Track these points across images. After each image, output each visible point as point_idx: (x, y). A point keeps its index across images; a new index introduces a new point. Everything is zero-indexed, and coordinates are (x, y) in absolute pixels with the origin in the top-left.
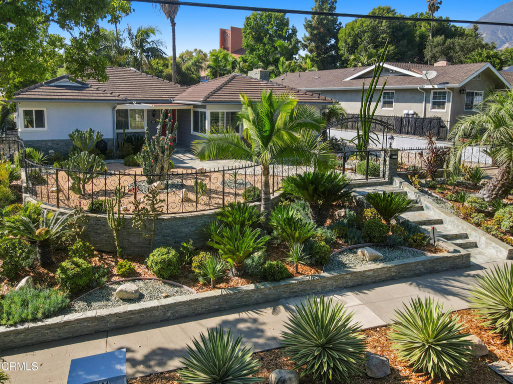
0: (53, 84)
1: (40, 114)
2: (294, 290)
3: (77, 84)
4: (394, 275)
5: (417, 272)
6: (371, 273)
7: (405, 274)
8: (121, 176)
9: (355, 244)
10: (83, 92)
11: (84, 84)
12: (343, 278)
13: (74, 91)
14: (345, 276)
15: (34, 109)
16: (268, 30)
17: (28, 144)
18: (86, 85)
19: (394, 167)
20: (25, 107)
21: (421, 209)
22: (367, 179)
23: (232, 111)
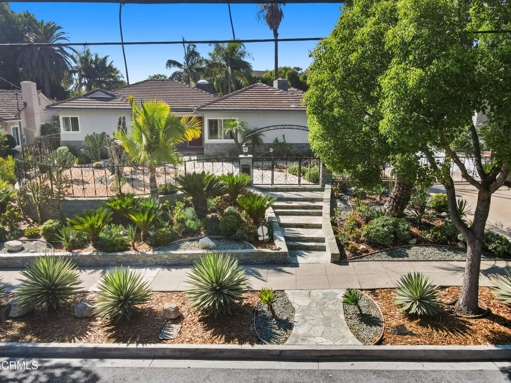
0: (89, 96)
1: (75, 120)
2: (120, 260)
3: (108, 96)
6: (186, 256)
8: (83, 169)
9: (210, 235)
10: (110, 102)
11: (113, 96)
12: (161, 257)
13: (101, 102)
14: (163, 256)
15: (70, 117)
17: (67, 144)
18: (115, 96)
19: (329, 174)
20: (63, 115)
21: (320, 214)
22: (300, 185)
23: (229, 118)
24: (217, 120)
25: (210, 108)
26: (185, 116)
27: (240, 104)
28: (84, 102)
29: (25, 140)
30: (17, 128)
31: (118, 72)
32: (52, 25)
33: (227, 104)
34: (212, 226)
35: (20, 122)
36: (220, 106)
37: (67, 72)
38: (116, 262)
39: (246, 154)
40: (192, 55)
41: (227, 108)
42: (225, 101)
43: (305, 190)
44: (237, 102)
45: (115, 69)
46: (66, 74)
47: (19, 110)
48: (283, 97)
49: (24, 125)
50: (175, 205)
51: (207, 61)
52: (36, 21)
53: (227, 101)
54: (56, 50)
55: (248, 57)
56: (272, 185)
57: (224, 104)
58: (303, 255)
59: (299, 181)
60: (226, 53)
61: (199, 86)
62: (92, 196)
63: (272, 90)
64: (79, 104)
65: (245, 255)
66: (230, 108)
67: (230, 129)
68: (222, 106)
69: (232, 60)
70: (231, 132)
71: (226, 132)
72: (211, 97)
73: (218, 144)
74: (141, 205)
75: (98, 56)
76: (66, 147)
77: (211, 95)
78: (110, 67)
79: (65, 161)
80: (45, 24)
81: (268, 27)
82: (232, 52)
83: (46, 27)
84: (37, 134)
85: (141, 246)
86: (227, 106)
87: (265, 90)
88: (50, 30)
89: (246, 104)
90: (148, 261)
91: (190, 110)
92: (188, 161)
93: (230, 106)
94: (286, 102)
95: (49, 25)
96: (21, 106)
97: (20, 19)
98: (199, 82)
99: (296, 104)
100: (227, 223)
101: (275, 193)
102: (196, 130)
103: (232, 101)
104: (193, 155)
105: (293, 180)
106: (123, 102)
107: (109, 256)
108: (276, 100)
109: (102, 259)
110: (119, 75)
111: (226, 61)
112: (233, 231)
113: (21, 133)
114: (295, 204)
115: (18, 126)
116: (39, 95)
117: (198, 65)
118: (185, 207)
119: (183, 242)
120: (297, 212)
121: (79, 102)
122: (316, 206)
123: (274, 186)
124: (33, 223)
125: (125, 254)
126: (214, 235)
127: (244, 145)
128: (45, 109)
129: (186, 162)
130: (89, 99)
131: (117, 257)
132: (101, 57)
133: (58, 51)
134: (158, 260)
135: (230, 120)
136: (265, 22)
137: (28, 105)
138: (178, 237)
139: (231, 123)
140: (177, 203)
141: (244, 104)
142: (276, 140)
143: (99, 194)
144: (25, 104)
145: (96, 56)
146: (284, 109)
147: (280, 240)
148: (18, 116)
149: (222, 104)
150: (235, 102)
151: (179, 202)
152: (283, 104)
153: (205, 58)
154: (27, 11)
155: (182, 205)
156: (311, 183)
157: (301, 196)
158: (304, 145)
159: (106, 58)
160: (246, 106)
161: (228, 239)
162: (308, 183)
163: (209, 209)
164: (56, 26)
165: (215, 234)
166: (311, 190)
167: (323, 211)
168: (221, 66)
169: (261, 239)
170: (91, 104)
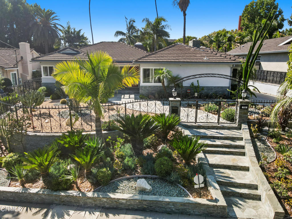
0: (62, 52)
2: (63, 200)
3: (74, 52)
4: (145, 208)
5: (168, 210)
6: (124, 201)
7: (157, 209)
9: (146, 174)
10: (75, 56)
11: (78, 52)
13: (69, 56)
15: (48, 66)
16: (260, 13)
17: (46, 85)
18: (79, 52)
19: (245, 116)
20: (44, 65)
21: (244, 154)
22: (219, 123)
23: (159, 68)
24: (149, 69)
25: (145, 60)
26: (126, 66)
27: (166, 57)
28: (58, 56)
29: (21, 81)
30: (15, 74)
31: (87, 39)
32: (50, 12)
33: (157, 57)
34: (148, 165)
35: (18, 70)
36: (152, 58)
37: (57, 39)
38: (60, 201)
39: (175, 97)
40: (131, 27)
41: (157, 60)
42: (155, 55)
43: (223, 128)
44: (164, 56)
45: (86, 38)
46: (57, 40)
47: (17, 62)
48: (197, 53)
49: (20, 72)
50: (116, 141)
51: (141, 31)
52: (41, 9)
53: (157, 56)
54: (52, 27)
55: (168, 28)
56: (195, 123)
57: (155, 57)
58: (239, 205)
59: (219, 120)
60: (153, 26)
61: (137, 46)
62: (48, 132)
63: (188, 47)
64: (54, 57)
65: (181, 205)
66: (159, 60)
67: (159, 76)
68: (153, 59)
69: (157, 30)
70: (159, 78)
71: (156, 78)
72: (145, 53)
73: (150, 87)
74: (86, 145)
75: (75, 30)
76: (45, 87)
77: (145, 51)
78: (83, 36)
79: (37, 99)
80: (46, 11)
81: (180, 10)
82: (157, 25)
83: (47, 12)
84: (29, 77)
85: (84, 184)
86: (157, 59)
87: (184, 47)
88: (49, 15)
89: (171, 57)
90: (88, 203)
91: (130, 62)
92: (128, 103)
93: (159, 59)
94: (200, 56)
95: (48, 11)
96: (19, 59)
97: (31, 8)
98: (136, 44)
99: (207, 57)
100: (162, 166)
101: (198, 130)
102: (135, 78)
103: (160, 56)
104: (132, 94)
105: (213, 119)
106: (84, 56)
107: (54, 195)
108: (192, 54)
109: (47, 197)
110: (88, 41)
111: (153, 31)
112: (168, 173)
113: (18, 77)
114: (218, 142)
115: (16, 72)
116: (32, 52)
117: (135, 34)
118: (125, 142)
119: (121, 181)
120: (221, 151)
121: (54, 56)
122: (238, 146)
123: (197, 124)
124: (5, 151)
125: (67, 194)
126: (149, 174)
127: (173, 90)
128: (31, 60)
129: (126, 104)
130: (61, 54)
131: (60, 197)
132: (77, 30)
133: (53, 27)
134: (98, 202)
135: (159, 69)
136: (178, 7)
137: (23, 58)
138: (118, 174)
139: (160, 72)
140: (118, 139)
141: (169, 57)
142: (192, 84)
143: (54, 131)
144: (22, 58)
145: (74, 30)
146: (199, 61)
147: (215, 188)
148: (16, 66)
149: (153, 57)
150: (163, 56)
151: (119, 138)
152: (197, 57)
153: (140, 29)
154: (36, 3)
155: (122, 141)
156: (228, 122)
157: (222, 134)
158: (213, 88)
159: (80, 31)
160: (171, 59)
161: (163, 179)
162: (226, 122)
163: (145, 145)
164: (52, 12)
165: (151, 173)
166: (229, 128)
167: (246, 150)
168: (150, 34)
169: (196, 187)
170: (62, 57)
